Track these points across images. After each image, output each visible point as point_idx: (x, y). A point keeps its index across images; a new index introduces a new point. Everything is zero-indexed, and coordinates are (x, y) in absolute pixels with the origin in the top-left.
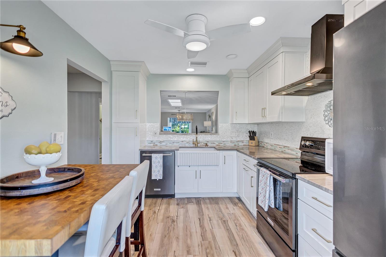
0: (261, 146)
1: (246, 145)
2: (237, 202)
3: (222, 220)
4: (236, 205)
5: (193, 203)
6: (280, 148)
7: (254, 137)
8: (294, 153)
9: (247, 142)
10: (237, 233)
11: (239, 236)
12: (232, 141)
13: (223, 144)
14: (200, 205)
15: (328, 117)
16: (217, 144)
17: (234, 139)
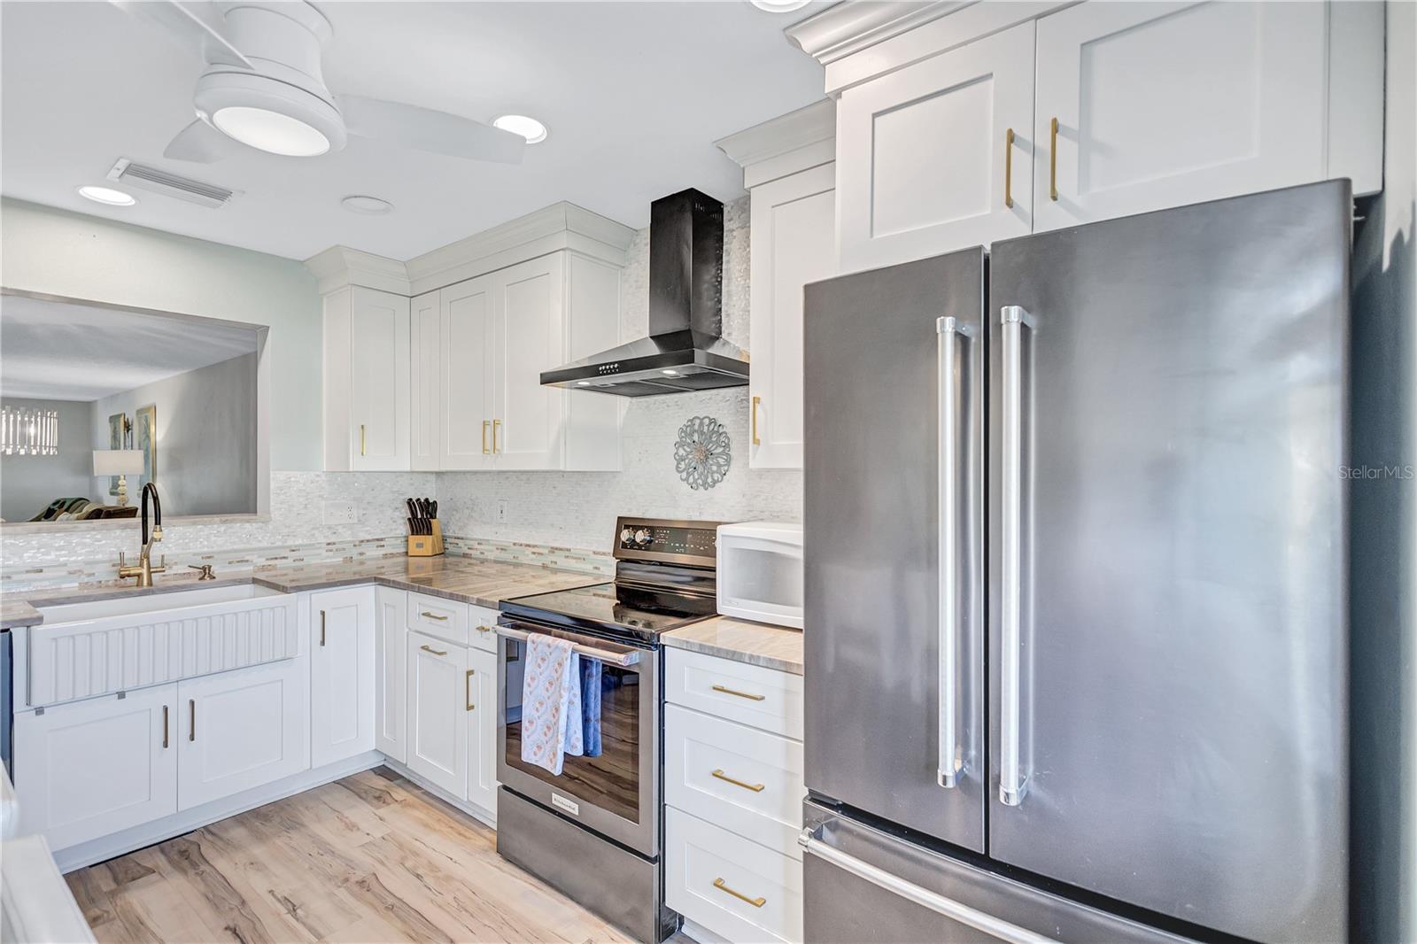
0: (453, 555)
1: (393, 555)
2: (384, 788)
3: (348, 884)
4: (384, 802)
5: (154, 877)
6: (534, 556)
7: (430, 522)
8: (588, 567)
9: (399, 541)
10: (432, 901)
11: (443, 909)
12: (334, 544)
13: (290, 561)
14: (203, 867)
15: (687, 461)
16: (262, 562)
17: (347, 536)
